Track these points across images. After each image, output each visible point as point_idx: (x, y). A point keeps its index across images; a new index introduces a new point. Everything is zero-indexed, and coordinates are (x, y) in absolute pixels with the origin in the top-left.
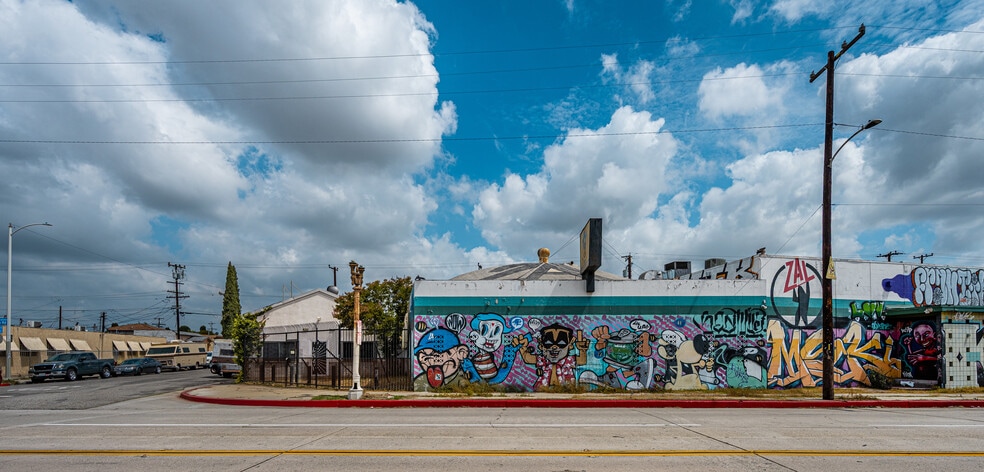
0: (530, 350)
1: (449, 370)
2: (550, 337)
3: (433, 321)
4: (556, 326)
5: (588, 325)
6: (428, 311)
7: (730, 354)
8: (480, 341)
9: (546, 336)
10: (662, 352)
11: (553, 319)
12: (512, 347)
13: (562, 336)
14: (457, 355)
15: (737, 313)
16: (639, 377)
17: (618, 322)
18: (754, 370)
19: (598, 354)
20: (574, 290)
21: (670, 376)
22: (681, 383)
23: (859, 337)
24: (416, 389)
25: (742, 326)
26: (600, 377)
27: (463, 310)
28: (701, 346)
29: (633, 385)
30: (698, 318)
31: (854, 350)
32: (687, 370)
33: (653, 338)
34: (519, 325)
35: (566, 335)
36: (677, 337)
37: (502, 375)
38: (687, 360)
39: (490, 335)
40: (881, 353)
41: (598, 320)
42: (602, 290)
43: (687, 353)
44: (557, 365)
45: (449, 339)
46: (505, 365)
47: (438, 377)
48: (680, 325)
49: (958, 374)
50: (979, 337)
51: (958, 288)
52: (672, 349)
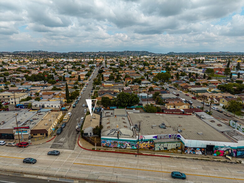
0: (113, 144)
1: (105, 145)
3: (103, 140)
5: (118, 142)
7: (133, 146)
8: (108, 142)
9: (114, 142)
12: (111, 143)
13: (116, 143)
14: (105, 144)
15: (133, 142)
16: (123, 147)
17: (121, 142)
18: (135, 147)
19: (119, 144)
20: (116, 138)
21: (126, 147)
22: (128, 148)
23: (149, 143)
24: (101, 146)
25: (134, 143)
26: (120, 147)
27: (106, 139)
28: (130, 145)
29: (123, 148)
31: (148, 144)
32: (128, 147)
33: (125, 143)
34: (111, 141)
36: (127, 144)
39: (109, 142)
40: (152, 144)
41: (119, 141)
42: (120, 138)
43: (128, 145)
44: (115, 145)
45: (104, 142)
48: (128, 142)
49: (157, 149)
50: (160, 145)
51: (164, 137)
52: (127, 145)
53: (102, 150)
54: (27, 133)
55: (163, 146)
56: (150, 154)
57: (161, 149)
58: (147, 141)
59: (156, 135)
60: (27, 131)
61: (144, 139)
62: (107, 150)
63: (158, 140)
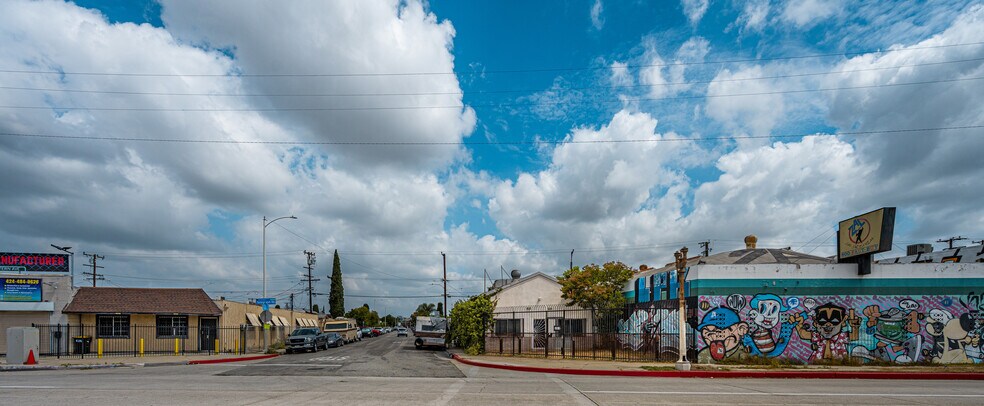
0: (806, 327)
1: (730, 345)
2: (824, 314)
3: (716, 301)
4: (830, 305)
5: (860, 305)
6: (711, 292)
8: (759, 319)
9: (820, 315)
10: (930, 329)
11: (827, 299)
12: (790, 324)
13: (835, 314)
14: (737, 331)
16: (908, 352)
17: (887, 302)
19: (869, 330)
20: (846, 273)
21: (937, 350)
22: (947, 357)
24: (699, 361)
26: (872, 351)
27: (744, 291)
28: (967, 324)
29: (902, 359)
30: (964, 298)
32: (954, 345)
33: (922, 316)
34: (795, 303)
35: (839, 314)
36: (944, 316)
37: (780, 349)
38: (954, 337)
39: (768, 313)
41: (868, 300)
43: (954, 330)
44: (831, 340)
45: (730, 317)
46: (782, 340)
47: (720, 351)
48: (947, 304)
52: (939, 326)
54: (48, 306)
60: (39, 285)
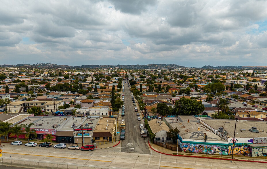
0: (197, 148)
1: (187, 150)
2: (200, 147)
3: (185, 144)
4: (200, 146)
5: (205, 146)
6: (184, 143)
7: (223, 151)
8: (191, 147)
9: (199, 147)
10: (214, 150)
11: (200, 145)
12: (195, 148)
13: (201, 147)
14: (188, 148)
15: (224, 146)
16: (211, 152)
17: (208, 146)
18: (226, 153)
19: (206, 149)
20: (203, 141)
21: (215, 152)
22: (216, 153)
23: (243, 148)
24: (182, 152)
25: (225, 147)
26: (206, 152)
27: (189, 143)
28: (219, 149)
29: (210, 153)
30: (219, 146)
31: (242, 150)
32: (217, 152)
33: (213, 148)
34: (196, 145)
35: (202, 147)
36: (216, 148)
37: (193, 151)
38: (217, 151)
39: (192, 146)
40: (247, 150)
42: (207, 142)
43: (217, 150)
44: (200, 150)
45: (187, 146)
46: (194, 150)
47: (185, 150)
48: (217, 147)
49: (254, 155)
50: (258, 150)
51: (262, 141)
52: (215, 149)
53: (185, 155)
55: (262, 152)
56: (248, 160)
57: (260, 156)
58: (240, 146)
59: (252, 139)
60: (89, 133)
61: (236, 142)
62: (191, 155)
63: (254, 144)
